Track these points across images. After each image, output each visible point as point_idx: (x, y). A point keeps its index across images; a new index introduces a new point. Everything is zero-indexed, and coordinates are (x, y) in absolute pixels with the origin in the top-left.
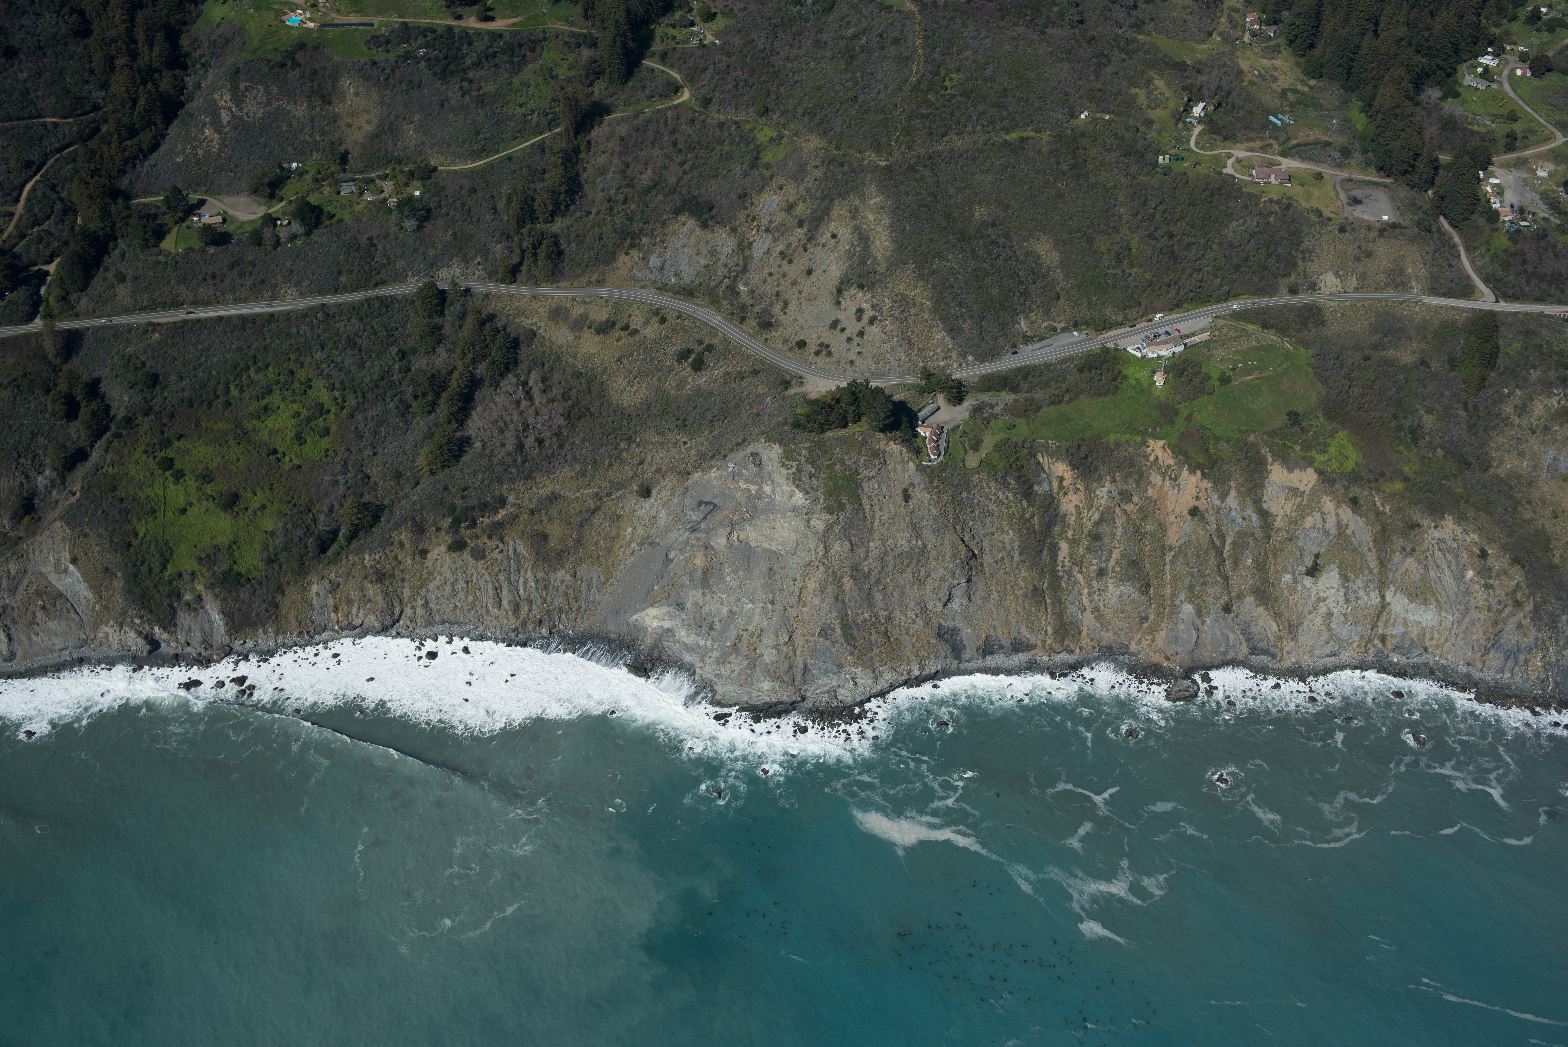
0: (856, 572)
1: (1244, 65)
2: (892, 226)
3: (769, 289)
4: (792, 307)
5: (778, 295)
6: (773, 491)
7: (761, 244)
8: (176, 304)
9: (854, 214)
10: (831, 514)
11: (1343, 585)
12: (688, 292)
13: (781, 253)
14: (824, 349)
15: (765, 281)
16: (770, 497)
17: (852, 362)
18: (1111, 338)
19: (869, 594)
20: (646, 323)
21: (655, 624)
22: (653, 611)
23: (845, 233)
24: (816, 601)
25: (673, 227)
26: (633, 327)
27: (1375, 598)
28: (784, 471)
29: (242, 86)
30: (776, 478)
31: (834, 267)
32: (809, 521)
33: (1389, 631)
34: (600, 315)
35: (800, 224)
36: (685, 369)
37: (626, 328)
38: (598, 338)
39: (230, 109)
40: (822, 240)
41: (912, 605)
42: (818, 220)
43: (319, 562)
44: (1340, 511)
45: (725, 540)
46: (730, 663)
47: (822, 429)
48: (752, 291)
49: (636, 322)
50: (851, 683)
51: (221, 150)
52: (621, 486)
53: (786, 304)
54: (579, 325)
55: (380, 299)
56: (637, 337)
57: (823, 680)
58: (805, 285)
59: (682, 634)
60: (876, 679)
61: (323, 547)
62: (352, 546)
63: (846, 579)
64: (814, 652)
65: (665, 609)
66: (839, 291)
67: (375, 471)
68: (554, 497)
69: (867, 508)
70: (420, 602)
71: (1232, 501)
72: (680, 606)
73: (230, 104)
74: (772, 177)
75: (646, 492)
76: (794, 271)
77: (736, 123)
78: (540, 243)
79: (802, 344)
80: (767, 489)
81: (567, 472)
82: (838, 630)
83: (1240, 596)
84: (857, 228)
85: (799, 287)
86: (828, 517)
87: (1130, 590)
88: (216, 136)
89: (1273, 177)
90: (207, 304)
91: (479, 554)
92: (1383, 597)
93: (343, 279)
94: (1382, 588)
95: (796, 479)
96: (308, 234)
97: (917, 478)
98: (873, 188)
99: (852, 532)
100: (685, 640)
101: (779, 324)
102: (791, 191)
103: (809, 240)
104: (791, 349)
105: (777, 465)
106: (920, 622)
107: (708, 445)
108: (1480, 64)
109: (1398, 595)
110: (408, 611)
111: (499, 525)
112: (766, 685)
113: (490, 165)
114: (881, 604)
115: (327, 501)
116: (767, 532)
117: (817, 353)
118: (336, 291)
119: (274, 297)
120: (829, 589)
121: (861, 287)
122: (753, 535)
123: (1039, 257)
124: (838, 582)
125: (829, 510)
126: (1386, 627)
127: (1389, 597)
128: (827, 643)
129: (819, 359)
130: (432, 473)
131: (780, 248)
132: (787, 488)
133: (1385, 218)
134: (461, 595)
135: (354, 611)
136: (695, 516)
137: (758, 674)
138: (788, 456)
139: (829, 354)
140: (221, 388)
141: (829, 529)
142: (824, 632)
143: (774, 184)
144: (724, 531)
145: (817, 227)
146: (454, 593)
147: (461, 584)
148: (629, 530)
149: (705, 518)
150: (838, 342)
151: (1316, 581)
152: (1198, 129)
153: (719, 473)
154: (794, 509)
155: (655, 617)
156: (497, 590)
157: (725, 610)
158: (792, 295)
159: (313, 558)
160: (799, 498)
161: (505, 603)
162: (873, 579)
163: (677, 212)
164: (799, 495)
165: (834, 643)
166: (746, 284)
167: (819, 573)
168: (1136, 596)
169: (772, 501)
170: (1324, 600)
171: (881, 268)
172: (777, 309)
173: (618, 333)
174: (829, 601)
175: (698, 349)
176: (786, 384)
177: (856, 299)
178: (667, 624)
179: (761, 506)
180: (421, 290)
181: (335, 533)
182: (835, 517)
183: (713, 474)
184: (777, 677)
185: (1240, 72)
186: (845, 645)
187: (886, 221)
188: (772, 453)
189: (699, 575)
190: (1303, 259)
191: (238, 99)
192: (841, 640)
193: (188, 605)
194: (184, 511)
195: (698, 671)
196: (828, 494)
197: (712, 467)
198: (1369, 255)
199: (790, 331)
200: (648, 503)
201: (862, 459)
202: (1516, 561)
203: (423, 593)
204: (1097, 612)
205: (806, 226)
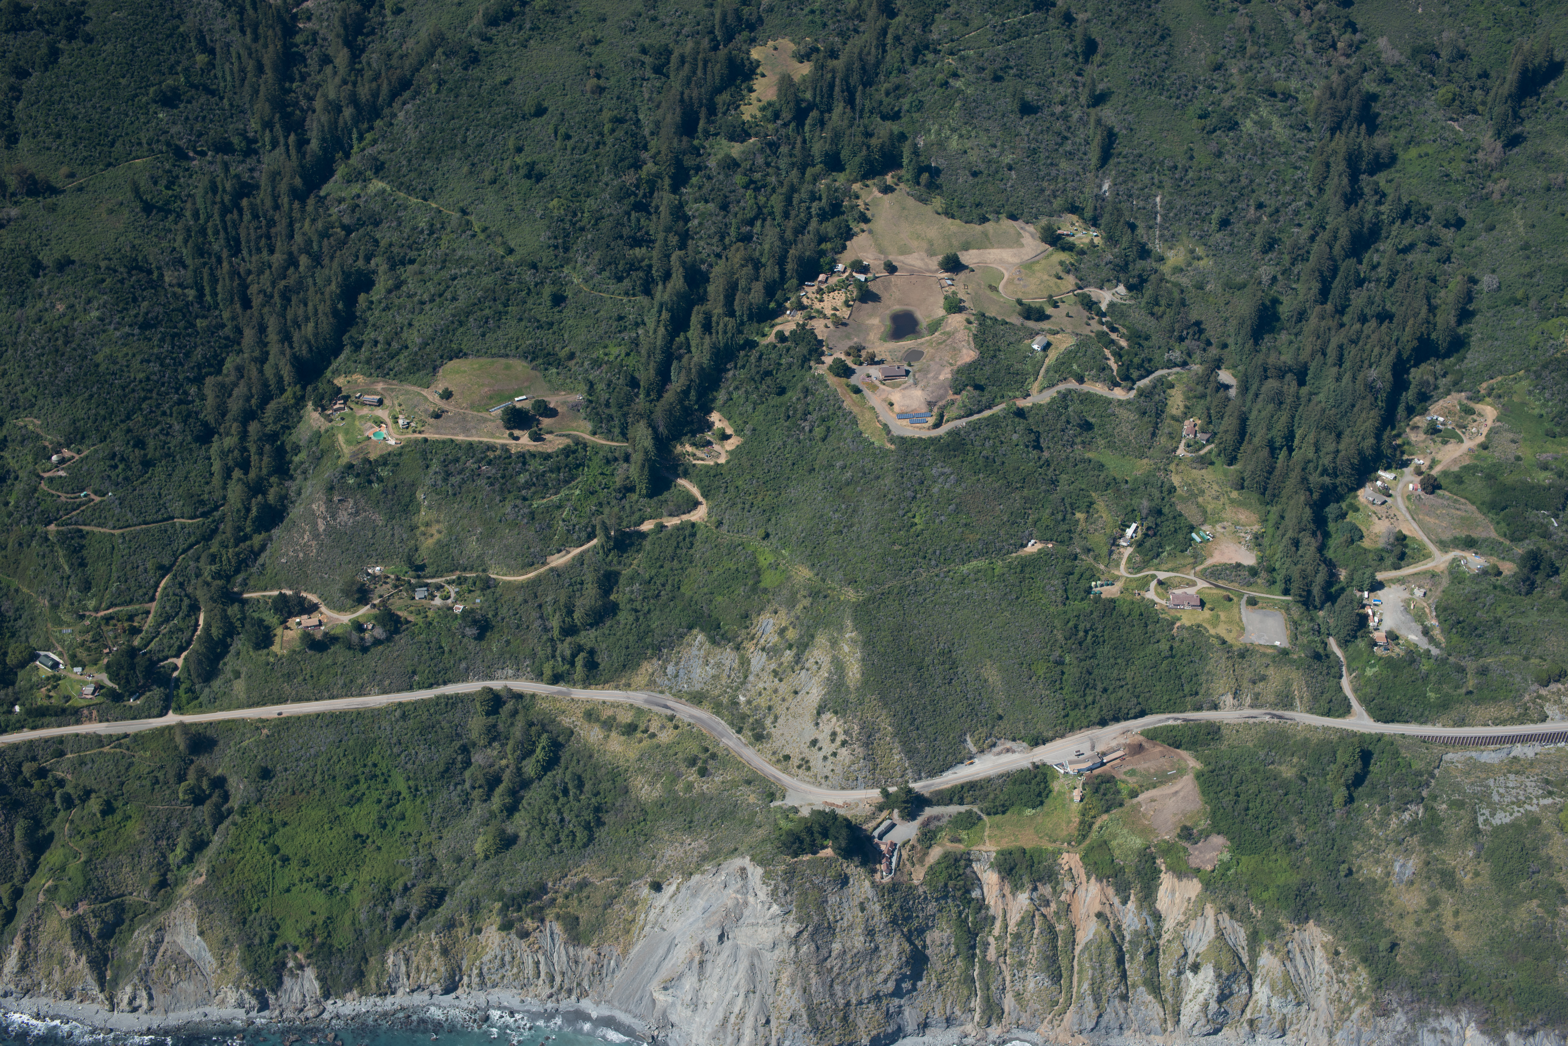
0: (820, 968)
2: (862, 659)
3: (763, 702)
4: (781, 721)
5: (770, 708)
6: (756, 901)
7: (758, 660)
8: (281, 701)
9: (834, 643)
10: (801, 922)
11: (1217, 978)
12: (697, 699)
13: (774, 671)
14: (805, 764)
15: (760, 694)
16: (753, 905)
17: (827, 777)
18: (1042, 753)
19: (831, 986)
20: (663, 727)
23: (825, 660)
24: (788, 991)
25: (687, 639)
26: (651, 730)
27: (1245, 987)
28: (764, 887)
29: (336, 499)
30: (758, 891)
31: (814, 691)
32: (783, 927)
33: (1256, 1016)
34: (626, 718)
35: (790, 647)
36: (692, 775)
37: (646, 731)
38: (623, 738)
40: (807, 665)
41: (865, 995)
42: (804, 645)
43: (396, 936)
44: (1219, 916)
45: (717, 939)
46: (719, 1039)
47: (797, 852)
48: (749, 702)
49: (653, 728)
51: (318, 555)
52: (638, 877)
53: (776, 718)
54: (608, 724)
55: (447, 696)
56: (655, 741)
58: (791, 701)
61: (399, 924)
62: (421, 924)
63: (812, 975)
66: (819, 713)
67: (441, 852)
68: (583, 885)
69: (831, 917)
70: (475, 971)
71: (1131, 905)
73: (326, 514)
74: (768, 601)
75: (657, 886)
76: (784, 688)
77: (742, 544)
78: (578, 651)
79: (787, 758)
80: (751, 900)
81: (594, 862)
82: (805, 1016)
83: (1134, 986)
84: (835, 658)
85: (786, 704)
86: (798, 924)
87: (1044, 979)
88: (314, 541)
89: (1187, 602)
90: (307, 700)
91: (523, 934)
92: (1252, 986)
93: (416, 678)
94: (1251, 979)
95: (774, 894)
96: (389, 638)
97: (870, 893)
98: (849, 623)
99: (817, 937)
100: (684, 1016)
101: (769, 736)
102: (783, 619)
103: (797, 663)
104: (778, 761)
105: (758, 881)
106: (872, 1007)
107: (707, 848)
108: (1380, 480)
109: (1264, 985)
110: (465, 978)
111: (540, 909)
113: (539, 575)
114: (840, 994)
115: (401, 881)
116: (750, 933)
117: (799, 767)
118: (411, 688)
119: (361, 695)
120: (799, 982)
121: (836, 713)
122: (739, 936)
123: (985, 681)
124: (806, 978)
125: (800, 919)
126: (1253, 1011)
127: (1257, 986)
128: (796, 1026)
129: (801, 772)
130: (487, 858)
131: (773, 666)
132: (766, 900)
133: (1278, 642)
134: (508, 967)
135: (422, 977)
139: (808, 769)
141: (799, 934)
142: (794, 1017)
143: (770, 608)
144: (716, 932)
145: (803, 652)
147: (507, 958)
148: (643, 915)
149: (702, 914)
150: (816, 758)
151: (1196, 975)
152: (1128, 551)
153: (714, 878)
154: (772, 918)
156: (536, 963)
157: (716, 994)
158: (780, 709)
159: (391, 933)
160: (776, 909)
161: (543, 974)
162: (834, 975)
163: (690, 628)
164: (776, 906)
165: (801, 1026)
166: (745, 695)
167: (791, 969)
168: (1049, 984)
169: (755, 909)
170: (1203, 990)
171: (852, 697)
172: (768, 722)
173: (639, 735)
174: (798, 991)
175: (703, 756)
176: (772, 797)
177: (831, 722)
179: (746, 913)
180: (480, 692)
181: (408, 912)
182: (804, 925)
183: (709, 878)
185: (1172, 490)
186: (810, 1029)
187: (859, 655)
188: (755, 870)
189: (696, 966)
190: (1208, 680)
191: (332, 510)
192: (807, 1024)
193: (291, 971)
194: (288, 890)
196: (799, 907)
197: (708, 871)
198: (1263, 678)
199: (778, 743)
200: (659, 895)
201: (826, 880)
202: (1363, 960)
203: (478, 963)
204: (1018, 996)
205: (795, 650)
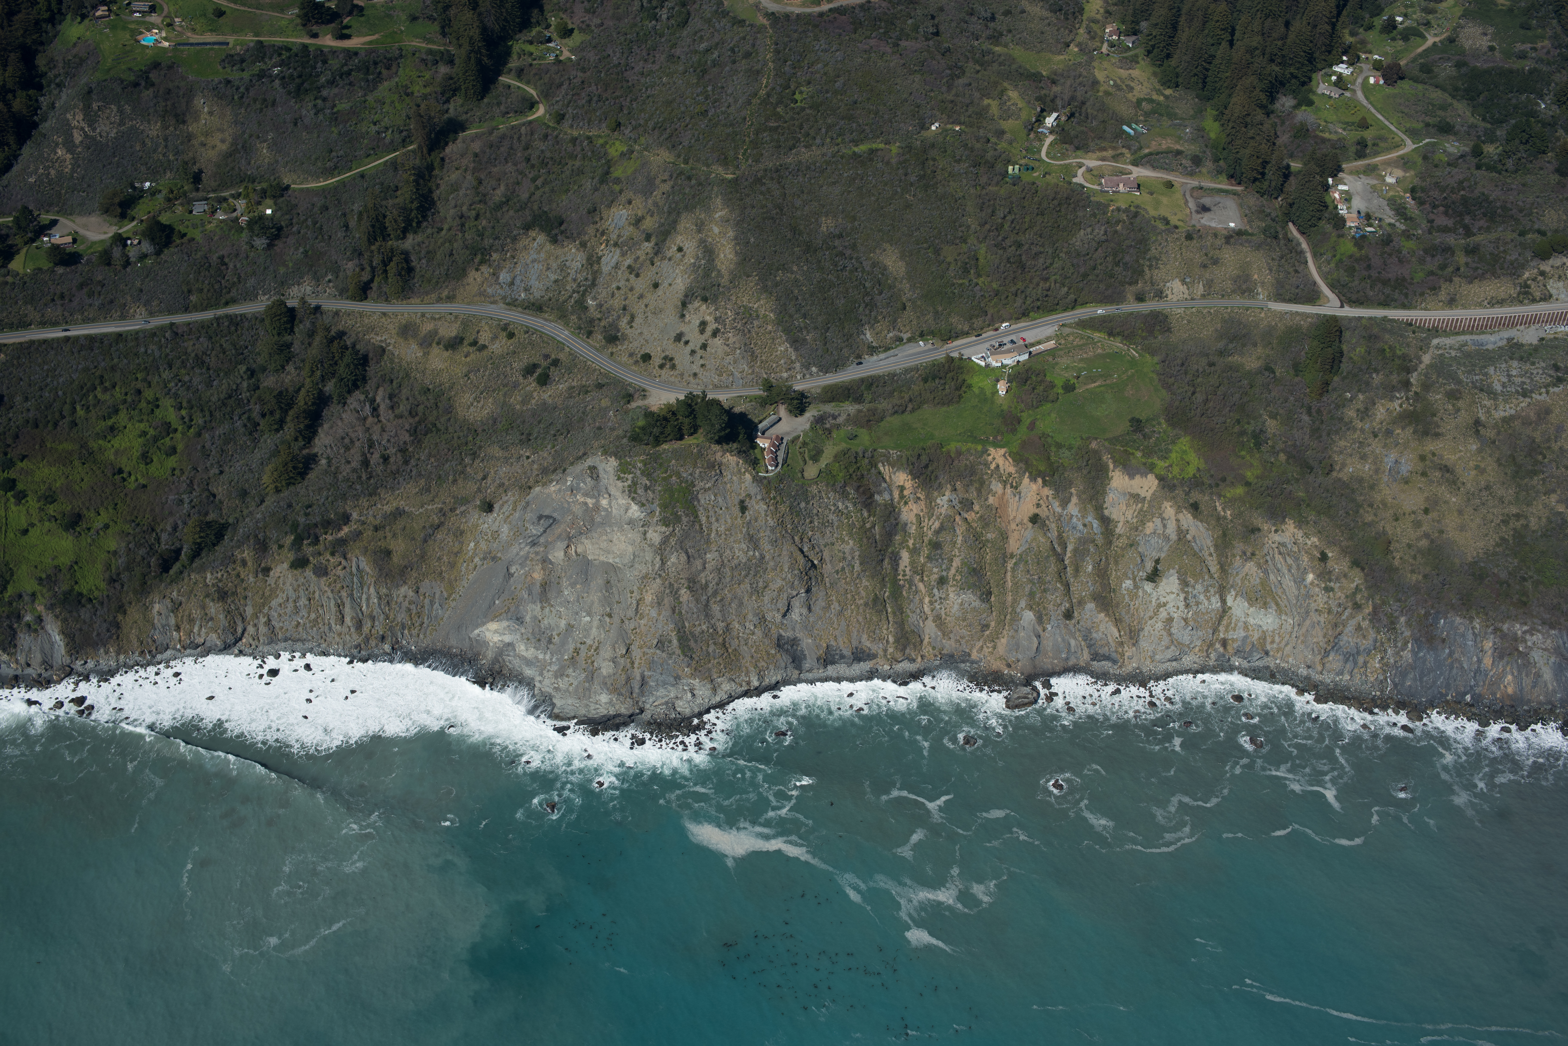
0: (693, 584)
1: (1100, 76)
2: (736, 238)
3: (616, 303)
4: (638, 320)
5: (624, 309)
6: (610, 504)
7: (610, 259)
8: (24, 325)
9: (700, 227)
10: (667, 526)
11: (1182, 590)
12: (537, 307)
13: (629, 267)
14: (668, 362)
15: (613, 295)
16: (606, 510)
17: (695, 375)
18: (956, 348)
19: (707, 605)
20: (495, 338)
21: (496, 638)
22: (493, 626)
23: (690, 246)
24: (654, 613)
25: (523, 242)
26: (481, 342)
27: (1216, 603)
28: (620, 484)
29: (95, 106)
30: (613, 491)
31: (679, 281)
32: (645, 533)
33: (1231, 635)
34: (449, 331)
35: (648, 238)
36: (531, 384)
37: (474, 343)
38: (446, 354)
39: (82, 129)
40: (669, 254)
41: (750, 616)
42: (665, 233)
43: (161, 581)
44: (1181, 516)
45: (562, 553)
46: (568, 676)
47: (658, 442)
48: (600, 306)
49: (484, 337)
50: (689, 695)
51: (73, 170)
52: (465, 501)
53: (633, 318)
54: (428, 341)
55: (230, 318)
56: (485, 353)
57: (661, 692)
58: (651, 298)
59: (521, 648)
60: (714, 690)
61: (166, 566)
62: (194, 565)
63: (683, 591)
64: (651, 664)
65: (505, 624)
66: (684, 304)
67: (220, 490)
68: (398, 513)
69: (704, 519)
70: (263, 620)
71: (1073, 508)
72: (520, 620)
73: (83, 124)
74: (621, 192)
75: (488, 507)
76: (641, 284)
77: (589, 138)
78: (391, 260)
79: (647, 358)
80: (604, 502)
81: (411, 488)
82: (675, 642)
83: (1081, 603)
84: (702, 241)
85: (645, 301)
86: (664, 529)
87: (970, 598)
88: (69, 156)
89: (1121, 185)
90: (55, 324)
91: (322, 571)
92: (1223, 601)
93: (193, 298)
94: (1222, 592)
95: (632, 492)
96: (158, 253)
97: (754, 489)
98: (719, 201)
99: (688, 544)
100: (524, 654)
101: (625, 337)
102: (640, 206)
103: (656, 254)
104: (636, 362)
105: (612, 478)
106: (759, 633)
107: (550, 460)
108: (1335, 73)
109: (1239, 599)
110: (251, 630)
111: (343, 542)
112: (604, 698)
113: (343, 183)
114: (718, 615)
115: (171, 520)
116: (604, 545)
117: (661, 367)
118: (186, 310)
119: (123, 317)
120: (666, 601)
121: (705, 299)
122: (590, 548)
123: (885, 268)
124: (675, 594)
125: (665, 522)
126: (1227, 631)
127: (1230, 601)
128: (664, 655)
129: (663, 372)
130: (278, 491)
131: (628, 262)
132: (623, 501)
133: (1232, 225)
134: (304, 613)
135: (196, 630)
136: (535, 530)
137: (596, 687)
138: (623, 469)
139: (673, 367)
140: (67, 409)
141: (665, 541)
142: (661, 644)
143: (623, 198)
144: (561, 545)
145: (665, 240)
146: (297, 610)
147: (303, 601)
148: (472, 545)
149: (545, 532)
150: (681, 356)
151: (1157, 587)
152: (1050, 139)
153: (558, 487)
154: (631, 522)
155: (496, 632)
156: (340, 606)
157: (563, 623)
158: (638, 308)
159: (155, 577)
160: (635, 511)
161: (348, 619)
162: (710, 591)
163: (527, 227)
164: (634, 507)
165: (670, 655)
166: (594, 299)
167: (656, 585)
168: (977, 603)
169: (609, 514)
170: (1165, 605)
171: (724, 281)
172: (623, 323)
173: (466, 349)
174: (666, 613)
175: (544, 364)
176: (629, 398)
177: (700, 312)
178: (507, 639)
179: (598, 519)
180: (269, 308)
181: (178, 552)
182: (671, 529)
183: (553, 488)
184: (614, 690)
185: (1095, 83)
186: (682, 657)
187: (731, 234)
188: (608, 466)
189: (537, 589)
190: (1150, 267)
191: (91, 119)
192: (678, 651)
193: (29, 626)
194: (25, 532)
195: (537, 684)
196: (664, 507)
197: (551, 481)
198: (1216, 262)
199: (635, 344)
200: (491, 518)
201: (697, 471)
202: (1356, 563)
203: (266, 610)
204: (939, 620)
205: (653, 240)
